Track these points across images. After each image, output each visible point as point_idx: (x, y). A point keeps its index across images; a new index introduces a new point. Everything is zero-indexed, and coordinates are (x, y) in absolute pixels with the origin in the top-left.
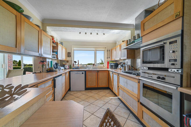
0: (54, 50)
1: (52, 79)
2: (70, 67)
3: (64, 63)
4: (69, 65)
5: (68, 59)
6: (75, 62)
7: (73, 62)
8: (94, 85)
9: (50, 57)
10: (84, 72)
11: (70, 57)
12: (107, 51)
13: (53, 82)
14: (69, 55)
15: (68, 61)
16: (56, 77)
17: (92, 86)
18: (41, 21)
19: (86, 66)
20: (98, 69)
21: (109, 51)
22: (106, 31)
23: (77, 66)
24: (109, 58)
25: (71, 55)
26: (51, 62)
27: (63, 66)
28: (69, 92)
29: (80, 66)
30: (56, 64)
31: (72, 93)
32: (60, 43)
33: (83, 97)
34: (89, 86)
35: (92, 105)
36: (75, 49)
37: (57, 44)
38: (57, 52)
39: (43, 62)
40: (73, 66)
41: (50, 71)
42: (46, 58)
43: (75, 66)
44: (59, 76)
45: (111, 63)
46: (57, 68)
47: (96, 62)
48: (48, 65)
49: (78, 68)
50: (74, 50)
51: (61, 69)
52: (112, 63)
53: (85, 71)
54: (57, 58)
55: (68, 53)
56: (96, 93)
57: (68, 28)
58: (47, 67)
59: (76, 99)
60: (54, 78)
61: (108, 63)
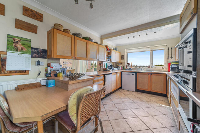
0: (109, 55)
1: (103, 75)
2: (123, 69)
3: (118, 65)
4: (123, 67)
5: (122, 61)
6: (128, 64)
7: (126, 64)
8: (146, 88)
9: (105, 60)
10: (134, 74)
11: (124, 59)
12: (168, 49)
13: (104, 77)
14: (122, 57)
15: (121, 63)
16: (106, 74)
17: (143, 88)
18: (100, 37)
19: (140, 67)
20: (153, 72)
21: (172, 49)
22: (155, 29)
23: (130, 67)
24: (171, 57)
25: (124, 57)
26: (106, 64)
27: (117, 67)
28: (120, 90)
29: (133, 67)
30: (111, 66)
31: (122, 91)
32: (113, 49)
33: (131, 96)
34: (139, 87)
35: (134, 104)
36: (128, 51)
37: (110, 50)
38: (111, 57)
39: (100, 64)
40: (126, 67)
41: (105, 70)
42: (103, 62)
43: (128, 67)
44: (109, 74)
45: (172, 65)
46: (111, 68)
47: (152, 64)
48: (105, 66)
49: (130, 69)
50: (127, 53)
51: (114, 69)
52: (174, 65)
53: (136, 73)
54: (111, 61)
55: (122, 56)
56: (147, 96)
57: (117, 37)
58: (104, 68)
59: (123, 95)
60: (105, 75)
61: (169, 64)
